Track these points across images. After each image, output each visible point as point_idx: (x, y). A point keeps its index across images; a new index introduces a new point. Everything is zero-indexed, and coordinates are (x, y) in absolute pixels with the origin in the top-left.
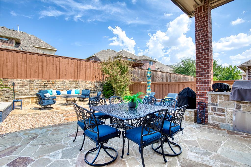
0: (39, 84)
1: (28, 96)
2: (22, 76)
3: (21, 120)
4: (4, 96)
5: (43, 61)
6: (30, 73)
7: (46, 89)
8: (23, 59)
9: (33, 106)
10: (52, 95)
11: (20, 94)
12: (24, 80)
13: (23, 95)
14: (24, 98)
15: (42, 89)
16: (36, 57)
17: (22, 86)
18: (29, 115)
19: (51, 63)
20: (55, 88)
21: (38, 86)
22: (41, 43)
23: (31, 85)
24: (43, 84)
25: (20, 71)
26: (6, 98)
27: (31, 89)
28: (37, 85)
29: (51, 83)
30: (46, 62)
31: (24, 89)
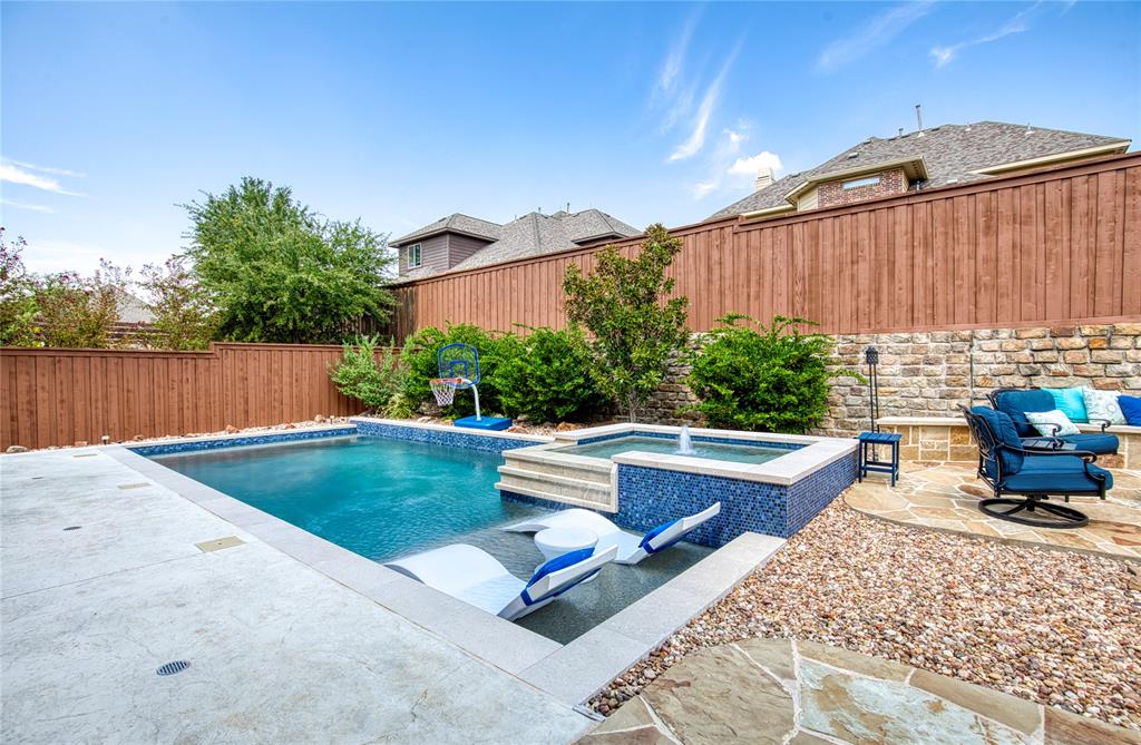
0: (998, 354)
1: (939, 416)
2: (915, 315)
3: (868, 549)
4: (844, 409)
5: (1020, 220)
6: (950, 298)
7: (1042, 382)
8: (919, 234)
9: (955, 474)
10: (1085, 427)
11: (904, 404)
12: (923, 338)
13: (916, 410)
14: (917, 427)
15: (1019, 381)
16: (980, 207)
17: (913, 364)
18: (920, 530)
19: (1076, 219)
20: (1108, 380)
21: (996, 366)
22: (1023, 145)
23: (954, 360)
24: (1027, 352)
25: (904, 296)
26: (850, 417)
27: (955, 379)
28: (989, 357)
29: (1083, 344)
30: (1040, 219)
31: (922, 379)
